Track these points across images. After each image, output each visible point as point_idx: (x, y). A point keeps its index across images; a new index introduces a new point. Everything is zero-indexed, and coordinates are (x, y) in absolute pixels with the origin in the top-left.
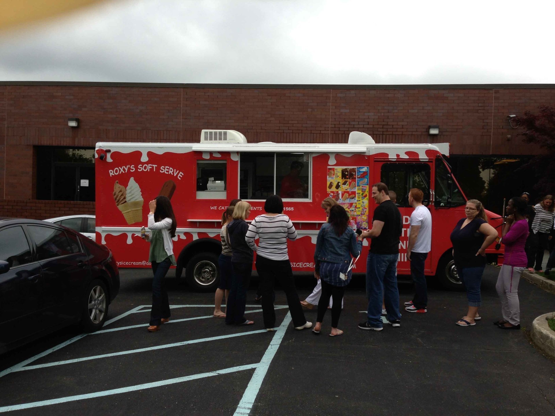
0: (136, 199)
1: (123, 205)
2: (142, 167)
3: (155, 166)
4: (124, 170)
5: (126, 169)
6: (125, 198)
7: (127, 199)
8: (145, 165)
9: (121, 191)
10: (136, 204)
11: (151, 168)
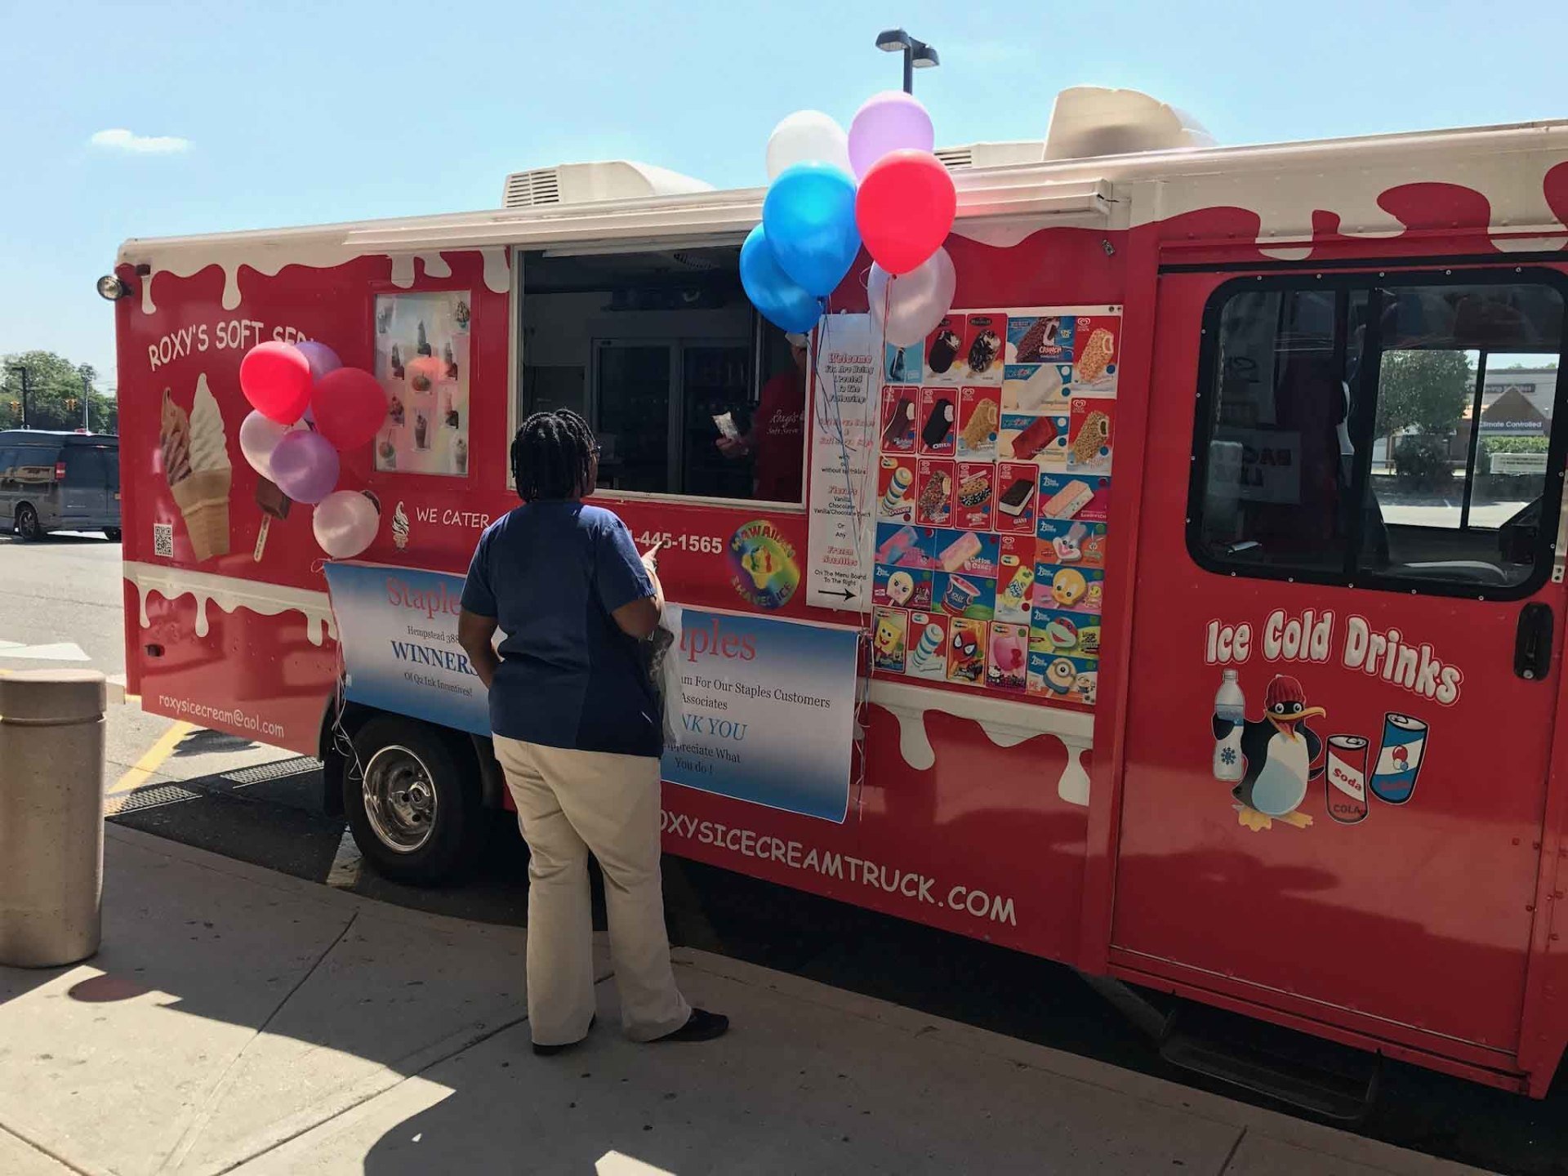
0: (214, 463)
1: (183, 481)
2: (224, 330)
3: (258, 325)
4: (183, 343)
5: (188, 342)
6: (187, 457)
7: (193, 462)
8: (234, 323)
9: (176, 430)
10: (212, 480)
11: (247, 333)
